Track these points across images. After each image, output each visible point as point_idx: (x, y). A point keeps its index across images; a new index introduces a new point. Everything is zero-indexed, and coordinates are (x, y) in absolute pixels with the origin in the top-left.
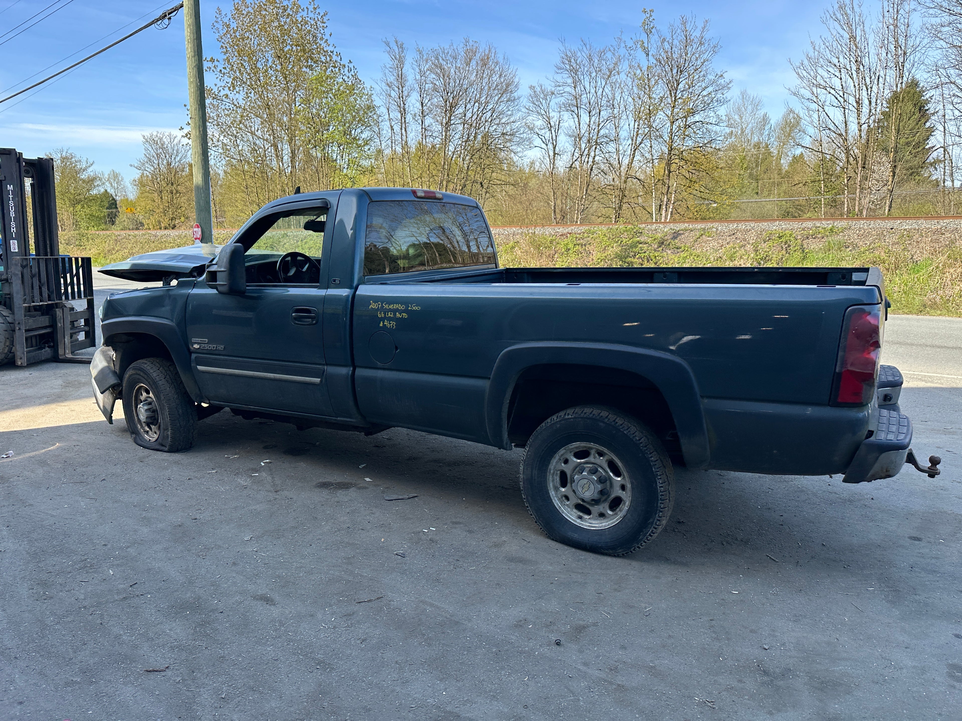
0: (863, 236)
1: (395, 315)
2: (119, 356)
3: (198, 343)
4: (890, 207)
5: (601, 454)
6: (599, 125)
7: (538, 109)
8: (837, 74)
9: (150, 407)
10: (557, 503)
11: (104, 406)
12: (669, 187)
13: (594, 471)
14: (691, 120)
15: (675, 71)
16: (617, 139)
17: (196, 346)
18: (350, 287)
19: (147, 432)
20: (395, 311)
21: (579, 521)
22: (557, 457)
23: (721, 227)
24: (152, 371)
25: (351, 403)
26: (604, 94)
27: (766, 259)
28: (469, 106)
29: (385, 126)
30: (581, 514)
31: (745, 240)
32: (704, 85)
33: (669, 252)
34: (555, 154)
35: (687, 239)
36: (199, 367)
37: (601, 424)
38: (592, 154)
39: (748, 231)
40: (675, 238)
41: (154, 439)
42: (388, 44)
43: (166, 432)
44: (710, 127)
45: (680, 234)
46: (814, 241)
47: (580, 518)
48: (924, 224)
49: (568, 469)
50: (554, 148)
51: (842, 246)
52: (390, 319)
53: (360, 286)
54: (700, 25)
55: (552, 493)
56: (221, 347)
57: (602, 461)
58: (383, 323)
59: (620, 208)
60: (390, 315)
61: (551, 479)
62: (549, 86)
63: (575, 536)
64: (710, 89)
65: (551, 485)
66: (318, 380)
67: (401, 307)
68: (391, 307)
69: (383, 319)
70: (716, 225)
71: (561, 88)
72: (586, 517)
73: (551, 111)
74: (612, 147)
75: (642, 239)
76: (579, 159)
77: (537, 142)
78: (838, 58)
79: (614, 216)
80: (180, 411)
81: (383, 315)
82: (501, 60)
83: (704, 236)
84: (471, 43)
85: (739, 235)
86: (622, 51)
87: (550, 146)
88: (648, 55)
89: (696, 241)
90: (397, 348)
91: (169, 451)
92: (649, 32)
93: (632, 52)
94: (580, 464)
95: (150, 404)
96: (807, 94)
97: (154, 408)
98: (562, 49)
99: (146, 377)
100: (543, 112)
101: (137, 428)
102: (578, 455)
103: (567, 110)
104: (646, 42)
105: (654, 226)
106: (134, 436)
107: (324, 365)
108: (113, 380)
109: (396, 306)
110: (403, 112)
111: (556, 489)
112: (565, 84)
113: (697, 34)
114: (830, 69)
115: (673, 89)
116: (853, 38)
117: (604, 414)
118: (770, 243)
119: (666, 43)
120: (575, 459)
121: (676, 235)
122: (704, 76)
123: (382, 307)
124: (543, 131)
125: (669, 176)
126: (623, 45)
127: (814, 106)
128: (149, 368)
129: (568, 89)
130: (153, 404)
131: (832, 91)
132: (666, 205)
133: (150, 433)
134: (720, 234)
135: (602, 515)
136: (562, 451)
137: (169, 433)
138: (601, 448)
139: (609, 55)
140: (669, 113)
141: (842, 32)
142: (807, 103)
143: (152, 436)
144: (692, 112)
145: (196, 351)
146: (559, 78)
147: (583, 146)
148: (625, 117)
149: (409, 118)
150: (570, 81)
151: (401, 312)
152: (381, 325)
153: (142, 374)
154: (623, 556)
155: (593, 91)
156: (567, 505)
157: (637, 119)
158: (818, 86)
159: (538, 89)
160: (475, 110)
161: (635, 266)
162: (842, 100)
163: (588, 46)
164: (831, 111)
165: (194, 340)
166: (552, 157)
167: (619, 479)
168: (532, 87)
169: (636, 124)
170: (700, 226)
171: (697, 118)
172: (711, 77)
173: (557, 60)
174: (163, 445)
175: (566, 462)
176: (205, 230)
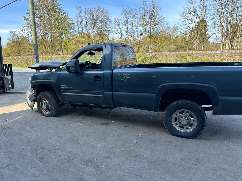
0: (200, 55)
1: (126, 77)
2: (36, 91)
3: (63, 87)
4: (203, 48)
5: (187, 112)
6: (132, 28)
7: (117, 24)
8: (190, 16)
9: (46, 105)
10: (174, 126)
11: (31, 105)
12: (150, 44)
13: (185, 117)
14: (155, 27)
15: (151, 15)
16: (137, 32)
17: (62, 88)
18: (111, 70)
19: (45, 112)
20: (126, 76)
21: (181, 130)
22: (175, 113)
23: (166, 53)
24: (47, 95)
25: (112, 101)
26: (133, 20)
27: (178, 61)
28: (99, 23)
29: (77, 28)
30: (181, 128)
31: (172, 56)
32: (158, 18)
33: (154, 60)
34: (121, 35)
35: (157, 57)
36: (64, 93)
37: (189, 104)
38: (131, 36)
39: (172, 54)
40: (155, 56)
41: (48, 114)
42: (77, 7)
43: (52, 112)
44: (160, 29)
45: (156, 55)
46: (189, 56)
47: (181, 129)
48: (214, 52)
49: (177, 117)
50: (121, 34)
51: (196, 57)
52: (124, 78)
53: (114, 70)
54: (157, 3)
55: (173, 123)
56: (71, 88)
57: (188, 114)
58: (122, 79)
59: (138, 49)
60: (124, 77)
61: (173, 120)
62: (119, 18)
63: (180, 134)
64: (160, 19)
65: (173, 121)
66: (102, 96)
67: (127, 75)
68: (124, 75)
69: (122, 78)
70: (164, 53)
71: (123, 19)
72: (182, 129)
73: (120, 24)
74: (136, 34)
75: (147, 57)
76: (128, 37)
77: (117, 32)
78: (190, 12)
79: (137, 51)
80: (57, 106)
81: (122, 77)
82: (107, 12)
83: (162, 56)
84: (99, 7)
85: (170, 55)
86: (138, 10)
87: (120, 33)
88: (144, 10)
89: (160, 57)
90: (126, 86)
91: (54, 117)
92: (144, 5)
93: (140, 10)
94: (181, 115)
95: (46, 104)
96: (183, 21)
97: (48, 105)
98: (123, 9)
99: (46, 97)
100: (118, 25)
101: (42, 111)
102: (180, 113)
103: (124, 24)
104: (144, 7)
105: (149, 53)
106: (41, 113)
107: (103, 91)
108: (34, 98)
109: (126, 75)
110: (81, 25)
111: (174, 122)
112: (124, 18)
113: (156, 5)
114: (188, 14)
115: (151, 19)
116: (193, 7)
117: (189, 102)
118: (178, 57)
119: (149, 8)
120: (179, 114)
121: (155, 55)
122: (158, 16)
123: (122, 75)
124: (118, 30)
125: (150, 41)
126: (138, 8)
127: (185, 23)
128: (46, 94)
129: (124, 19)
130: (47, 104)
131: (189, 20)
132: (150, 48)
133: (46, 112)
134: (166, 55)
135: (187, 128)
136: (176, 112)
137: (54, 112)
138: (188, 111)
139: (134, 10)
140: (150, 25)
141: (191, 5)
142: (183, 23)
143: (47, 113)
144: (155, 25)
145: (62, 89)
146: (122, 16)
147: (129, 33)
148: (139, 26)
149: (83, 26)
150: (125, 17)
151: (127, 76)
152: (122, 80)
153: (44, 96)
154: (194, 139)
155: (131, 20)
156: (177, 126)
157: (142, 26)
158: (186, 18)
159: (117, 19)
160: (100, 24)
161: (146, 63)
162: (191, 22)
163: (129, 8)
164: (189, 25)
165: (62, 86)
166: (121, 36)
167: (193, 119)
168: (115, 18)
169: (142, 28)
170: (160, 53)
171: (157, 26)
172: (160, 16)
173: (122, 11)
174: (51, 115)
175: (177, 115)
176: (37, 56)
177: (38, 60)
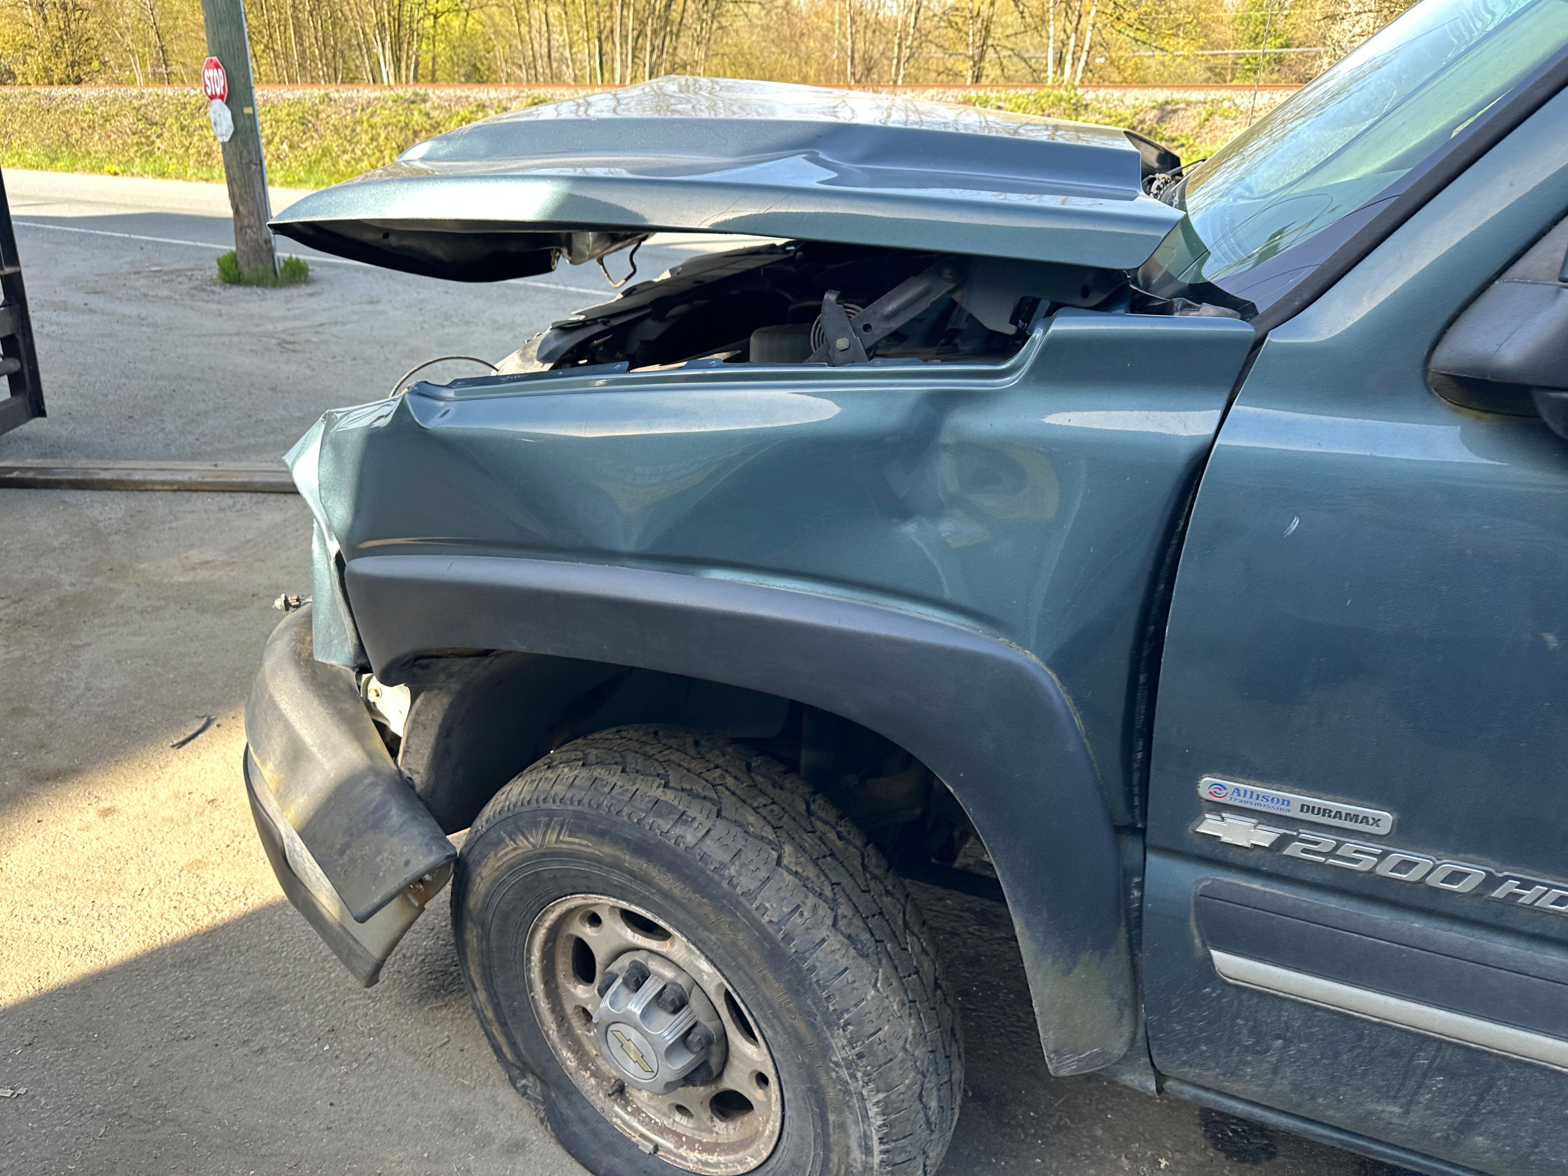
9: (685, 1020)
12: (1080, 16)
35: (1183, 122)
36: (1234, 963)
45: (1168, 112)
59: (982, 57)
79: (970, 73)
80: (934, 1104)
108: (417, 849)
130: (695, 1002)
132: (1074, 53)
176: (234, 73)
177: (248, 110)
